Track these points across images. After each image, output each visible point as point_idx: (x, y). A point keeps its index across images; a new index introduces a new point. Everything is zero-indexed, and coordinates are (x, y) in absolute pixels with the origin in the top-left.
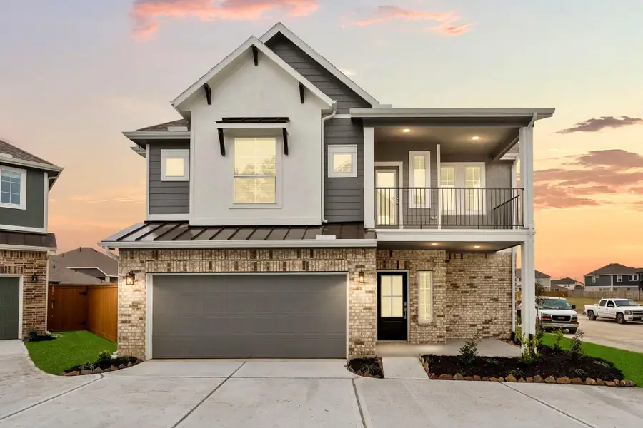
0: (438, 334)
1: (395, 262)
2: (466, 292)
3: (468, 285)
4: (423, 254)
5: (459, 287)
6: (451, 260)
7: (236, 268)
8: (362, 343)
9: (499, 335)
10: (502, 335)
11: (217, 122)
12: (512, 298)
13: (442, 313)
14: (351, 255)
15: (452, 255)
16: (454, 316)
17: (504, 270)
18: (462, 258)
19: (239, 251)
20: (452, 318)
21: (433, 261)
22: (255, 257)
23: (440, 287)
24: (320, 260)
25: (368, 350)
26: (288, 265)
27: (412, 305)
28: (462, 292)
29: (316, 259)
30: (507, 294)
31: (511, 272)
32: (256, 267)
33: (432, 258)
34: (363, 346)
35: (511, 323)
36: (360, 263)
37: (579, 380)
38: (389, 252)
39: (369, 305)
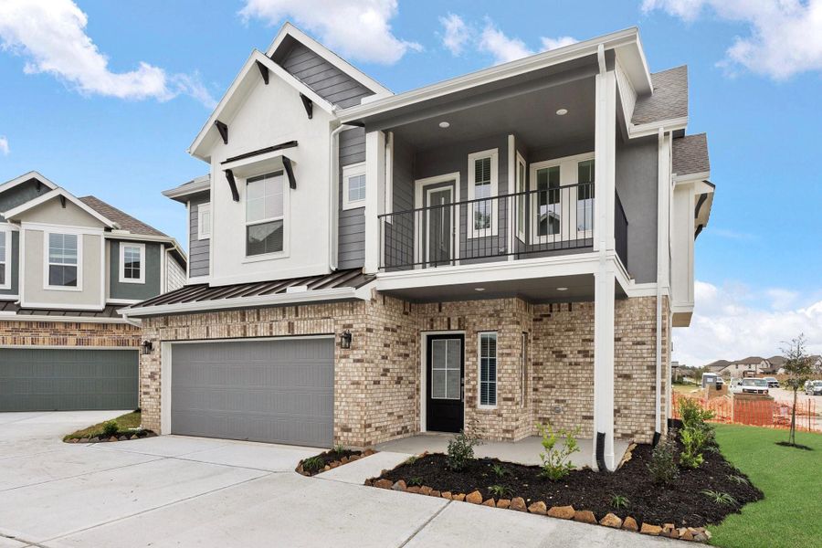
0: (504, 427)
1: (446, 319)
2: (576, 364)
3: (579, 352)
4: (484, 305)
5: (565, 356)
6: (554, 314)
7: (229, 332)
8: (349, 430)
9: (631, 436)
10: (637, 436)
11: (222, 163)
12: (655, 373)
13: (510, 396)
14: (337, 311)
15: (555, 305)
16: (557, 401)
17: (642, 328)
18: (570, 310)
19: (230, 313)
20: (554, 404)
21: (498, 315)
22: (243, 320)
23: (508, 355)
24: (305, 319)
25: (355, 440)
26: (274, 327)
27: (468, 382)
28: (570, 364)
29: (301, 319)
30: (649, 368)
31: (654, 330)
32: (245, 332)
33: (496, 311)
34: (350, 434)
35: (654, 416)
36: (348, 322)
37: (590, 514)
38: (437, 305)
39: (357, 379)
